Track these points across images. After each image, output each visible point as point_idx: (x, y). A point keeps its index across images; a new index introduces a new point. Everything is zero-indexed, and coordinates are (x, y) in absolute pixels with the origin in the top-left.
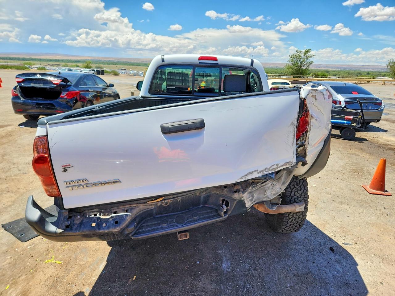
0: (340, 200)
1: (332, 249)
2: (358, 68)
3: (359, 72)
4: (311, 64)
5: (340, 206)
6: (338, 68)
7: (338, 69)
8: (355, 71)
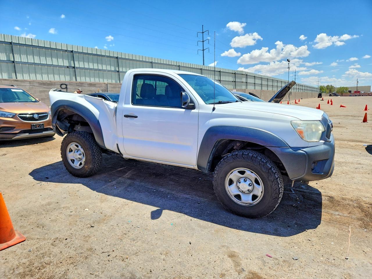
0: (51, 206)
1: (48, 178)
5: (49, 201)
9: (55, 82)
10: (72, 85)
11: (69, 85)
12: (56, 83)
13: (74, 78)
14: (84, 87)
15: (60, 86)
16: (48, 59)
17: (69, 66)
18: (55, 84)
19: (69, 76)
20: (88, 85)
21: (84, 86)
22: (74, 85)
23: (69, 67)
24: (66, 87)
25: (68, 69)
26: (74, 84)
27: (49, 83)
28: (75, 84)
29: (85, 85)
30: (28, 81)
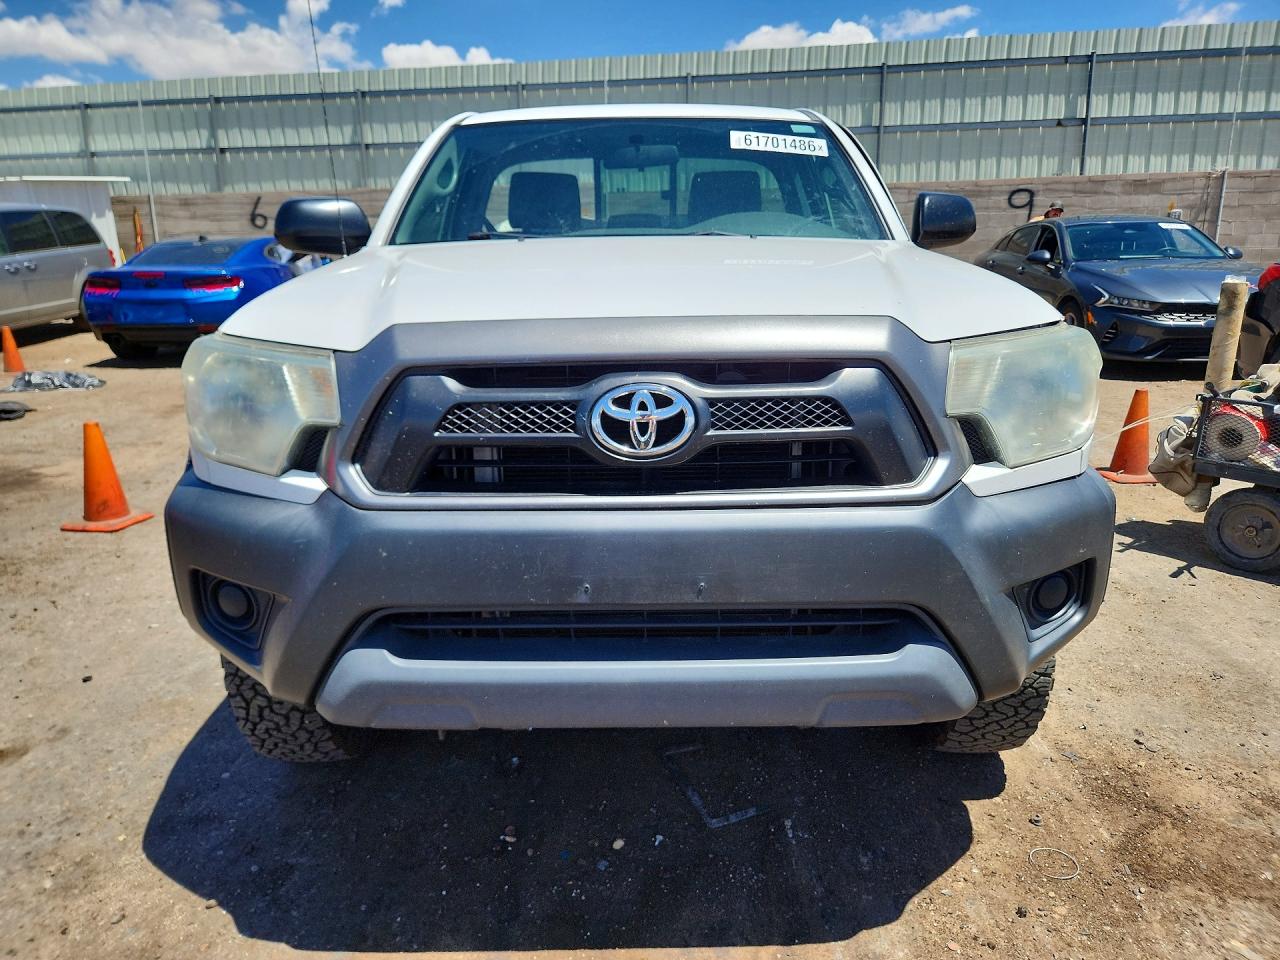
9: (990, 186)
10: (1057, 191)
11: (1041, 193)
12: (993, 189)
13: (1076, 163)
14: (1106, 197)
15: (1007, 197)
16: (1012, 103)
17: (1064, 119)
18: (989, 191)
19: (1056, 159)
20: (1123, 185)
21: (1106, 193)
22: (1066, 191)
23: (1063, 122)
24: (1028, 200)
25: (1060, 129)
26: (1063, 186)
27: (970, 191)
28: (1070, 187)
29: (1110, 189)
30: (905, 188)
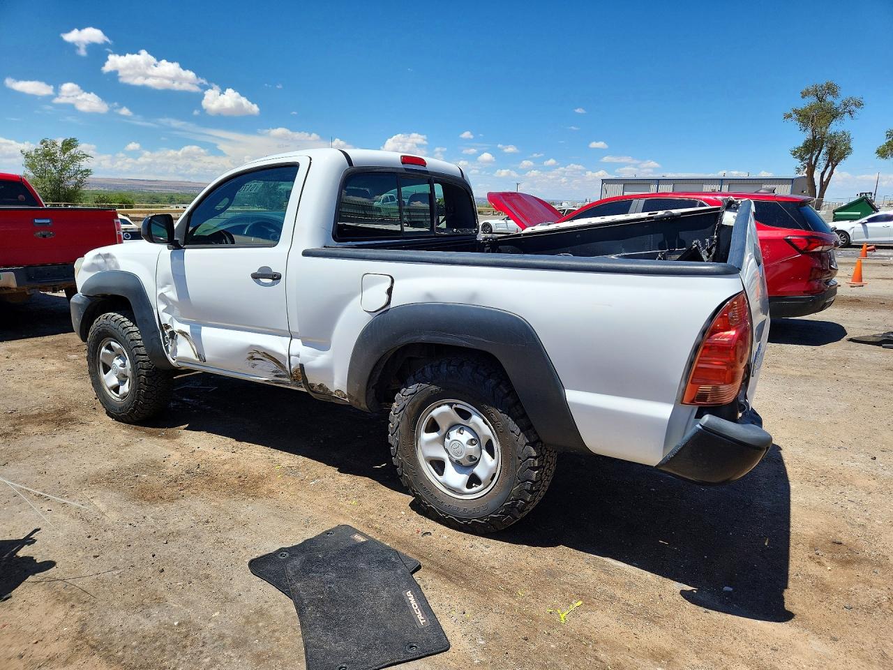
2: (146, 186)
3: (151, 195)
4: (87, 175)
6: (102, 185)
7: (102, 189)
8: (143, 193)
